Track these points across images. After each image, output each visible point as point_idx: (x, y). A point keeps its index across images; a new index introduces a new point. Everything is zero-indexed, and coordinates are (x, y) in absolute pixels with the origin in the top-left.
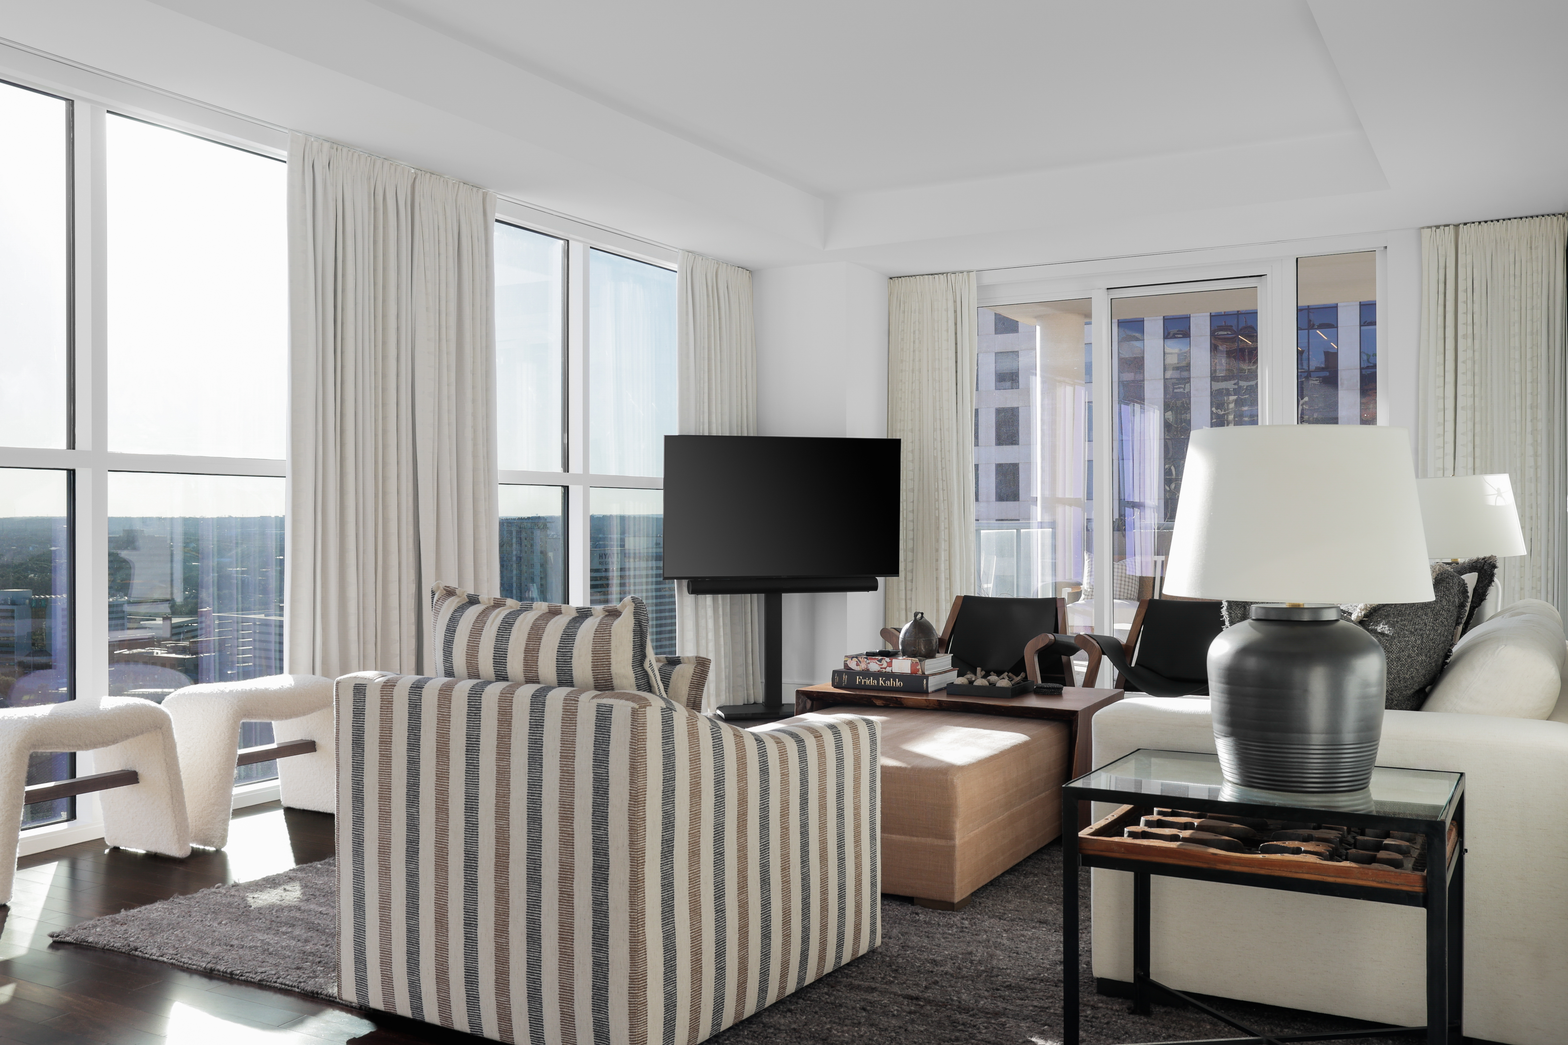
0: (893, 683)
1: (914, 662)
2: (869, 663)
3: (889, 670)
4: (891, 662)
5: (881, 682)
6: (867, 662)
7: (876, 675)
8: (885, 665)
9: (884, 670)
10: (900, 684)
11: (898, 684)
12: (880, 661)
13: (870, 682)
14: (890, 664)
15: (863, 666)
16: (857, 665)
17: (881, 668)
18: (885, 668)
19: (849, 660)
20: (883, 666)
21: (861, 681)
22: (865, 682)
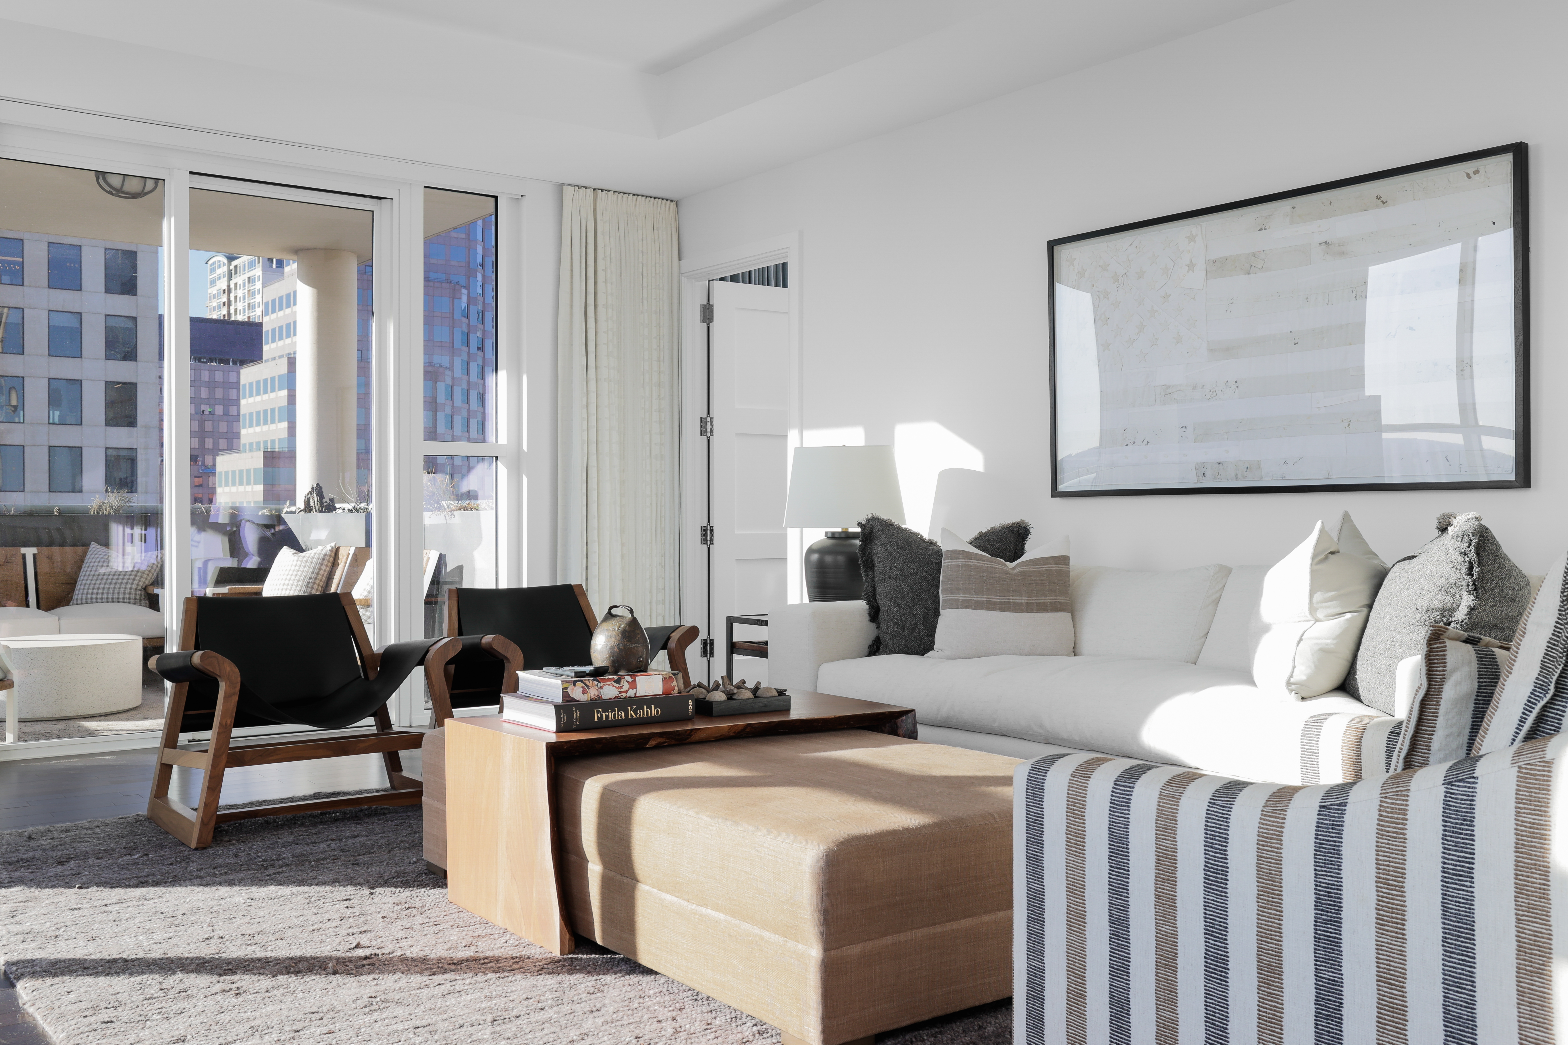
0: (647, 711)
1: (667, 677)
2: (602, 687)
3: (631, 693)
4: (635, 681)
5: (630, 713)
6: (599, 686)
7: (621, 703)
8: (626, 687)
9: (624, 695)
10: (657, 711)
11: (655, 712)
12: (618, 681)
13: (616, 715)
14: (633, 685)
15: (593, 693)
16: (584, 692)
17: (621, 692)
18: (626, 692)
19: (571, 686)
20: (624, 689)
21: (602, 715)
22: (607, 717)
